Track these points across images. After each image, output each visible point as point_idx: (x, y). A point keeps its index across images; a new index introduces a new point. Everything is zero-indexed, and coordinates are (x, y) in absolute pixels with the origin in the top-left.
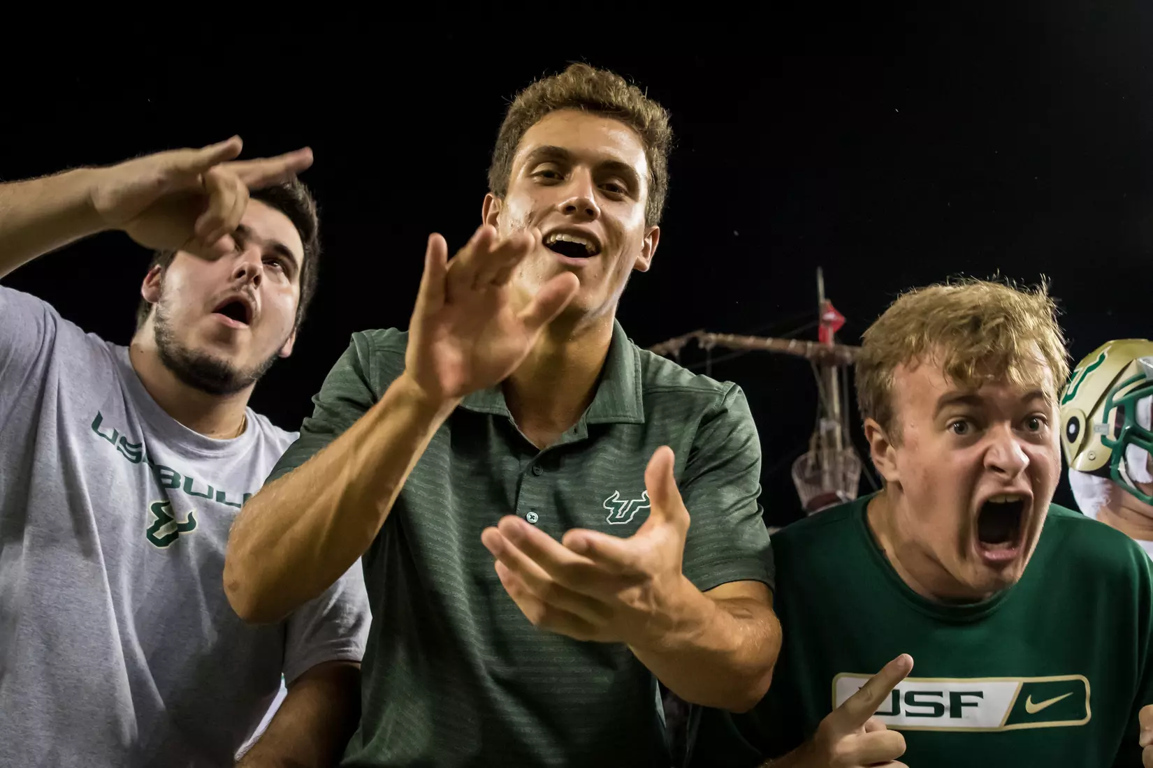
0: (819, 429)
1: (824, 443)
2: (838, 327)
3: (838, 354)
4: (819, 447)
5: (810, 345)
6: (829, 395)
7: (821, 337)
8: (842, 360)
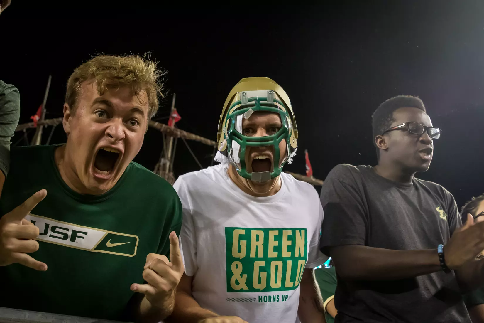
0: (160, 162)
1: (161, 168)
2: (177, 120)
3: (175, 132)
4: (158, 169)
5: (164, 125)
6: (167, 149)
7: (169, 123)
8: (176, 135)
